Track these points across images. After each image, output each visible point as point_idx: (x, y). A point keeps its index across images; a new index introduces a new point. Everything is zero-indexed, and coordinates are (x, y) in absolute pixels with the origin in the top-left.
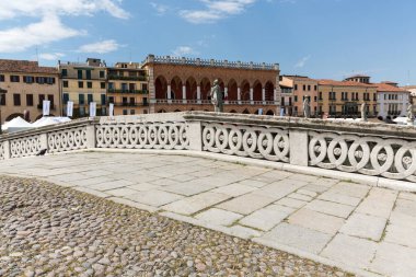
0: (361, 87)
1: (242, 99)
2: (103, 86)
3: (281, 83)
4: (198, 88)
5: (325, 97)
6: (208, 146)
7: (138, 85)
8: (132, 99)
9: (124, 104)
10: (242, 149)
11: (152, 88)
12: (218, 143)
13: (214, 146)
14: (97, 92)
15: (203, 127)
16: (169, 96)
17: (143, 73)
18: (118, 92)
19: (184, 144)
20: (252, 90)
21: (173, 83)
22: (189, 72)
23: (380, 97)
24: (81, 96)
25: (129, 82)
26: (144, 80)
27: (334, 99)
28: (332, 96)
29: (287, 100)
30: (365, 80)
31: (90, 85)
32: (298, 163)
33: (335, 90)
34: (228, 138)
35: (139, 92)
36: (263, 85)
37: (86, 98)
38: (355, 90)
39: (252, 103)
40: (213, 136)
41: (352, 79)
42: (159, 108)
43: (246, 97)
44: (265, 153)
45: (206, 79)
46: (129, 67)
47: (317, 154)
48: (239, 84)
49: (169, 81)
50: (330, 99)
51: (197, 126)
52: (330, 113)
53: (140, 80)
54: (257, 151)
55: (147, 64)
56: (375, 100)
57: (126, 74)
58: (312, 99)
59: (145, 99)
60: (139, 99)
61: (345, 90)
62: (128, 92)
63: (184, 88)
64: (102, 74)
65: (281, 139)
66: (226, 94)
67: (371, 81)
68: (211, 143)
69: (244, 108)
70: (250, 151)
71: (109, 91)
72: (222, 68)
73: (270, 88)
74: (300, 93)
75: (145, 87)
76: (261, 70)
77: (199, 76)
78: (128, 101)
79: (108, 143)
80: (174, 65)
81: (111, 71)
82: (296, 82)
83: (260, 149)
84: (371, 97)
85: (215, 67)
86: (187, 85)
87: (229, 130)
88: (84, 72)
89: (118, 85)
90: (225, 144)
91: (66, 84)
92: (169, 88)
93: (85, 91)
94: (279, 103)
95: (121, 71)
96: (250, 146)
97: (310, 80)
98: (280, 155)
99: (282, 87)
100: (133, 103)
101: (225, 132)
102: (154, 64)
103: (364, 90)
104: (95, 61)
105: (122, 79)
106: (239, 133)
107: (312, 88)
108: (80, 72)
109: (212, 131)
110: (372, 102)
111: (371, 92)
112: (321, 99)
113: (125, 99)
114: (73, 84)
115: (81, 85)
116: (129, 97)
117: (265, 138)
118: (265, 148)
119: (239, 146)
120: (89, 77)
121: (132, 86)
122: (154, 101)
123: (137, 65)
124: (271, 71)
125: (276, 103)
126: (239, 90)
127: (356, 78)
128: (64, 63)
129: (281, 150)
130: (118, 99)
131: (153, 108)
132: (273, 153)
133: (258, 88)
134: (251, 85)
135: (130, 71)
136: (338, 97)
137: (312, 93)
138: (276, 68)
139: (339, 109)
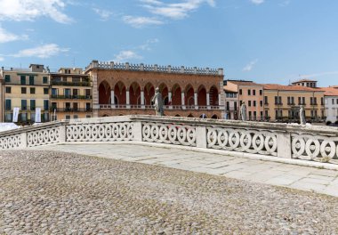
0: (308, 91)
1: (186, 104)
2: (46, 91)
3: (225, 88)
4: (142, 93)
5: (271, 101)
6: (146, 137)
7: (82, 91)
8: (75, 105)
9: (68, 109)
10: (168, 139)
11: (95, 93)
12: (152, 135)
13: (150, 137)
14: (40, 98)
15: (143, 125)
16: (113, 102)
17: (86, 79)
18: (61, 97)
19: (130, 137)
20: (196, 95)
21: (117, 89)
22: (133, 78)
23: (328, 102)
24: (24, 102)
25: (72, 88)
26: (88, 85)
27: (281, 104)
28: (278, 101)
29: (232, 105)
30: (312, 84)
31: (33, 91)
32: (201, 146)
33: (281, 94)
34: (159, 132)
35: (83, 98)
36: (208, 90)
37: (29, 104)
38: (302, 95)
39: (197, 108)
40: (150, 131)
41: (298, 83)
42: (103, 113)
43: (190, 102)
44: (182, 141)
45: (149, 84)
46: (72, 73)
47: (211, 140)
48: (183, 89)
49: (112, 87)
50: (276, 104)
51: (139, 124)
52: (277, 118)
53: (83, 85)
54: (177, 140)
55: (91, 70)
56: (322, 104)
57: (70, 80)
58: (258, 104)
59: (88, 104)
60: (82, 105)
61: (291, 94)
62: (71, 98)
63: (128, 93)
64: (45, 80)
65: (192, 132)
66: (170, 100)
67: (318, 85)
68: (148, 136)
69: (188, 113)
70: (173, 140)
71: (52, 97)
72: (166, 73)
73: (215, 93)
74: (245, 98)
75: (88, 92)
76: (205, 75)
77: (142, 81)
78: (72, 106)
79: (75, 138)
80: (118, 71)
81: (54, 76)
82: (241, 87)
83: (179, 138)
84: (319, 102)
85: (159, 73)
86: (131, 90)
87: (159, 127)
88: (27, 78)
89: (61, 90)
90: (157, 136)
91: (9, 90)
92: (112, 93)
93: (28, 97)
94: (224, 108)
95: (65, 77)
96: (172, 136)
97: (255, 84)
98: (191, 142)
99: (227, 92)
100: (76, 109)
101: (157, 128)
102: (98, 70)
103: (311, 95)
104: (38, 66)
105: (65, 84)
106: (166, 129)
107: (257, 92)
108: (23, 78)
109: (149, 127)
110: (319, 107)
111: (319, 96)
112: (266, 103)
113: (68, 104)
114: (16, 90)
115: (24, 91)
116: (72, 102)
117: (182, 131)
118: (182, 137)
119: (166, 137)
120: (32, 82)
121: (75, 91)
122: (97, 107)
123: (80, 70)
124: (215, 76)
125: (221, 108)
126: (183, 95)
127: (303, 83)
128: (7, 68)
129: (191, 138)
130: (61, 105)
131: (96, 113)
132: (186, 141)
133: (202, 92)
134: (195, 90)
135: (73, 77)
136: (285, 101)
137: (257, 98)
138: (220, 73)
139: (285, 114)
